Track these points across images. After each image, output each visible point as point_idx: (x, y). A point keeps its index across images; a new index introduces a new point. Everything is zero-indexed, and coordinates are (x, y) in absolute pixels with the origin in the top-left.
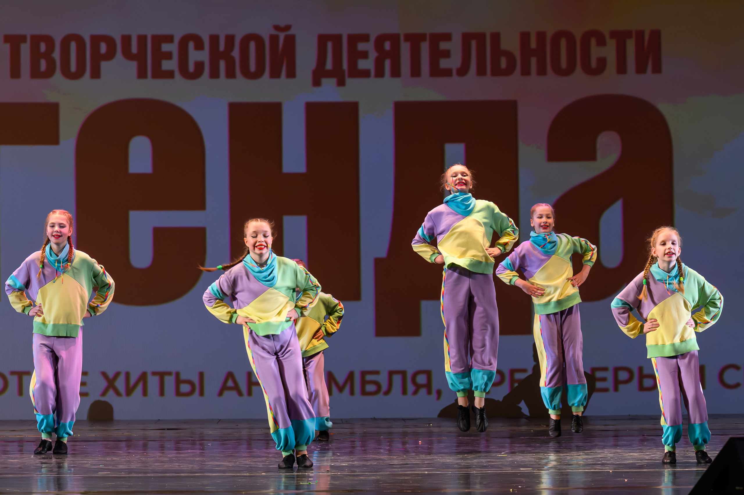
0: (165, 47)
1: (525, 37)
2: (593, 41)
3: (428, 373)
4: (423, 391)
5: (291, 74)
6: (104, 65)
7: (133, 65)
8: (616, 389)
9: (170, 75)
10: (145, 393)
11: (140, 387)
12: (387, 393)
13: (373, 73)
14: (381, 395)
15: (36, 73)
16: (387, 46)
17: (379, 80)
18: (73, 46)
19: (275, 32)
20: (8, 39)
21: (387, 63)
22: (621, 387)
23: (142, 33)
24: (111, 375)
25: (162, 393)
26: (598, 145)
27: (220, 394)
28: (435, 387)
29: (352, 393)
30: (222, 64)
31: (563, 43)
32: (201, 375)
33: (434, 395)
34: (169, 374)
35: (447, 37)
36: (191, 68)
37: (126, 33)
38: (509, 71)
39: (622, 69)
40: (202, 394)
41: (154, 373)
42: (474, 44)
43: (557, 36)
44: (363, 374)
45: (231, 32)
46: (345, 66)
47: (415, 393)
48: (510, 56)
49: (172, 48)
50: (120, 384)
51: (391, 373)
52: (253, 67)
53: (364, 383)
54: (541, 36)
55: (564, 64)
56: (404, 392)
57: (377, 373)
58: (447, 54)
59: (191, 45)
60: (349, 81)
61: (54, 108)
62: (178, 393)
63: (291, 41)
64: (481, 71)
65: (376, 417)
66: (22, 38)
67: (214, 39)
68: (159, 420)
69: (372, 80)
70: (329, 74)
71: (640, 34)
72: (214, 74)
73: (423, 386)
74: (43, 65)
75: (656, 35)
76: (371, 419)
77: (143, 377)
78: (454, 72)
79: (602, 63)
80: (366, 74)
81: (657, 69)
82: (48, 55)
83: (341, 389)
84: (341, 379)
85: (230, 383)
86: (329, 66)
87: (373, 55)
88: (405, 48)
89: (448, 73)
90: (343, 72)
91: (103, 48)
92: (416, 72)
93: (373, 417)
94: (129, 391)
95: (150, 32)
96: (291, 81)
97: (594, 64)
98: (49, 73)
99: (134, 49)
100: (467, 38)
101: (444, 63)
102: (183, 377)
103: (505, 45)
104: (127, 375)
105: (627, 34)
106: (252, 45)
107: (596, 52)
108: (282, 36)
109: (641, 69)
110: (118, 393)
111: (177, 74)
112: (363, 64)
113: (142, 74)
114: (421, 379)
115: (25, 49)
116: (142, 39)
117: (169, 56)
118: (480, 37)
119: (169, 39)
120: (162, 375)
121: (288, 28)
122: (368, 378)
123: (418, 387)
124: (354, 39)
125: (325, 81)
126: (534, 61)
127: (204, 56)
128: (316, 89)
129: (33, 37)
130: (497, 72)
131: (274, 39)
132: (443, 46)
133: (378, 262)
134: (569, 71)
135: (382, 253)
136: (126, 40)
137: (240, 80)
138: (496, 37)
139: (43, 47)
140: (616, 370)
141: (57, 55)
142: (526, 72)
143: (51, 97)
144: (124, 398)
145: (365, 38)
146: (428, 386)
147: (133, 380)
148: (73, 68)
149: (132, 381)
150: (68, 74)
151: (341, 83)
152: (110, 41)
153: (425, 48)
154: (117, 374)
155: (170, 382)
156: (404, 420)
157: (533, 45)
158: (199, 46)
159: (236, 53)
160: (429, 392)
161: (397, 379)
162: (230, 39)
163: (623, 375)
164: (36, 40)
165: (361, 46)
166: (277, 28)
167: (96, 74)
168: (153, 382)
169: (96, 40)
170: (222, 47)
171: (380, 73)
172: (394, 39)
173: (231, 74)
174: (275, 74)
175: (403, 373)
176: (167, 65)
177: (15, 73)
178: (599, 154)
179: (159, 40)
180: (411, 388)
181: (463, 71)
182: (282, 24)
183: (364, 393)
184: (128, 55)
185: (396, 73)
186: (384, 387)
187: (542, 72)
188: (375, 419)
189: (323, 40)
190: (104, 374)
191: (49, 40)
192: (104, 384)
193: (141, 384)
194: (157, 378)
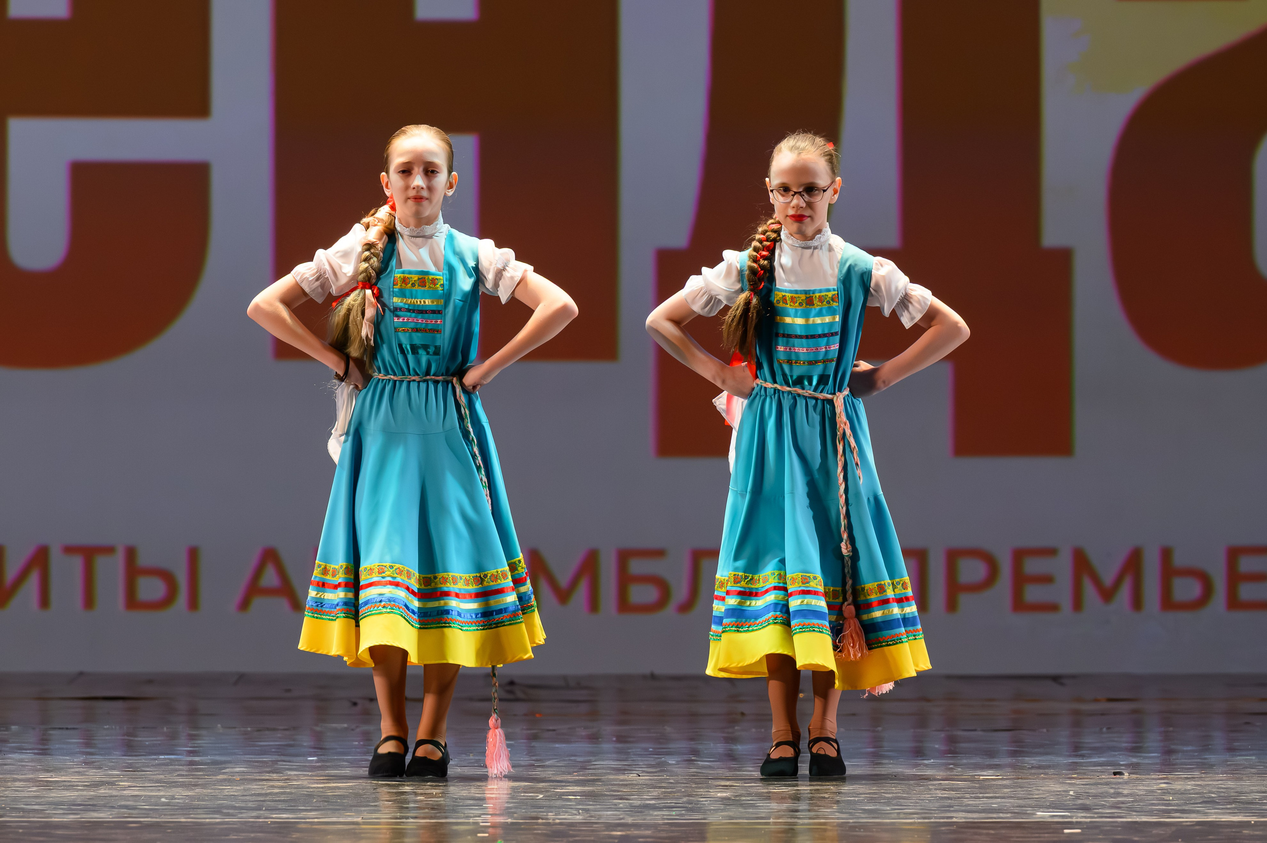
10: (44, 601)
11: (31, 585)
12: (686, 605)
14: (670, 610)
25: (89, 601)
27: (244, 605)
29: (593, 605)
32: (193, 555)
34: (109, 550)
40: (193, 603)
41: (69, 550)
44: (624, 556)
51: (697, 556)
53: (624, 580)
57: (658, 553)
62: (132, 602)
65: (658, 671)
68: (81, 674)
76: (644, 677)
77: (40, 558)
83: (563, 596)
85: (270, 578)
93: (646, 671)
94: (4, 595)
102: (144, 560)
120: (88, 554)
122: (636, 567)
135: (678, 236)
147: (12, 567)
149: (11, 570)
155: (110, 572)
168: (66, 572)
183: (624, 605)
186: (679, 592)
188: (653, 677)
193: (33, 582)
194: (77, 562)
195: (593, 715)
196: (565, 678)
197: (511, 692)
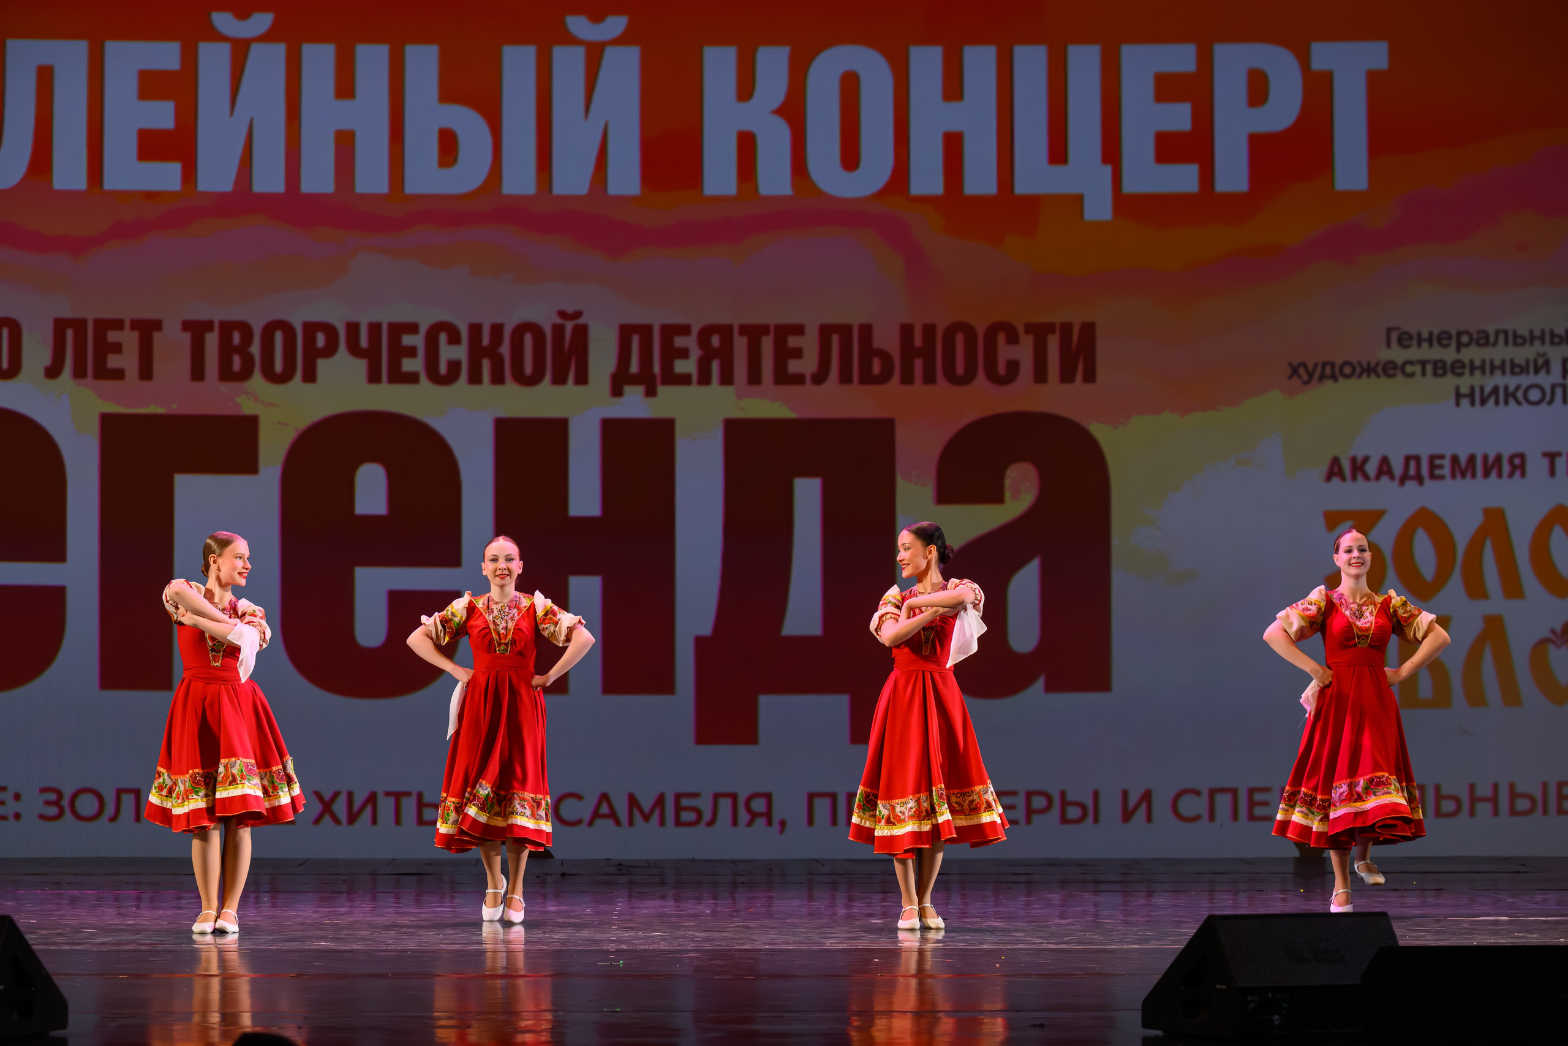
0: (407, 340)
1: (906, 331)
2: (1001, 338)
3: (768, 797)
4: (761, 822)
5: (582, 379)
6: (322, 364)
7: (361, 366)
8: (1028, 821)
9: (412, 378)
10: (374, 821)
11: (368, 812)
12: (710, 823)
13: (695, 379)
14: (702, 826)
15: (226, 374)
16: (715, 341)
17: (704, 389)
18: (279, 337)
19: (559, 321)
20: (187, 325)
21: (715, 366)
22: (1036, 818)
23: (375, 318)
24: (327, 796)
25: (398, 820)
26: (1007, 483)
28: (776, 818)
29: (662, 823)
30: (486, 364)
31: (960, 340)
33: (776, 826)
34: (408, 794)
35: (799, 330)
36: (443, 369)
37: (353, 319)
38: (884, 377)
39: (1040, 376)
41: (388, 794)
42: (835, 339)
43: (951, 331)
44: (678, 797)
45: (498, 320)
46: (657, 369)
47: (749, 824)
48: (885, 356)
49: (416, 340)
50: (340, 808)
51: (717, 796)
52: (528, 369)
53: (678, 809)
54: (929, 330)
55: (960, 369)
56: (735, 822)
57: (696, 795)
58: (798, 353)
59: (443, 337)
60: (662, 390)
61: (252, 422)
62: (420, 822)
63: (582, 332)
64: (845, 378)
65: (695, 858)
66: (208, 326)
67: (475, 330)
68: (394, 859)
69: (694, 390)
70: (634, 380)
71: (1066, 328)
72: (475, 378)
73: (760, 814)
74: (237, 363)
75: (1089, 329)
76: (689, 860)
77: (372, 798)
78: (808, 379)
79: (1013, 367)
80: (684, 380)
81: (1090, 377)
82: (243, 350)
83: (646, 818)
84: (646, 805)
86: (634, 368)
87: (695, 353)
88: (740, 344)
89: (799, 379)
90: (653, 376)
91: (321, 340)
92: (754, 378)
93: (691, 858)
94: (352, 818)
95: (386, 317)
96: (581, 389)
97: (1002, 370)
98: (245, 374)
99: (364, 342)
100: (826, 331)
101: (794, 366)
102: (427, 799)
103: (878, 343)
104: (350, 796)
105: (1050, 328)
106: (528, 339)
107: (1005, 352)
108: (569, 326)
109: (1067, 377)
110: (337, 821)
111: (423, 378)
112: (682, 366)
113: (374, 377)
114: (759, 805)
115: (212, 341)
116: (375, 329)
117: (412, 352)
118: (845, 330)
119: (413, 328)
120: (398, 796)
121: (578, 314)
122: (685, 802)
123: (753, 816)
124: (670, 331)
125: (628, 389)
126: (918, 364)
127: (460, 352)
128: (617, 400)
129: (223, 324)
130: (867, 378)
131: (558, 330)
132: (793, 342)
133: (700, 641)
134: (968, 378)
135: (706, 630)
136: (353, 329)
137: (511, 387)
138: (866, 331)
139: (236, 338)
140: (1029, 795)
141: (255, 349)
142: (907, 378)
143: (248, 407)
144: (345, 827)
145: (685, 330)
146: (768, 815)
147: (358, 802)
148: (278, 366)
149: (357, 804)
150: (271, 376)
151: (651, 392)
152: (329, 330)
153: (767, 344)
154: (336, 795)
155: (409, 806)
156: (734, 862)
157: (918, 342)
158: (454, 338)
159: (505, 350)
160: (769, 823)
161: (725, 805)
162: (497, 330)
163: (1039, 802)
164: (227, 328)
165: (679, 342)
166: (562, 314)
167: (310, 376)
168: (386, 806)
169: (311, 329)
170: (486, 340)
171: (705, 379)
172: (725, 331)
173: (498, 379)
174: (559, 379)
175: (734, 797)
176: (409, 365)
177: (198, 373)
178: (1008, 495)
179: (399, 329)
180: (743, 816)
181: (820, 377)
182: (570, 309)
183: (678, 823)
184: (355, 350)
185: (727, 379)
186: (707, 816)
187: (929, 378)
188: (693, 860)
189: (626, 332)
190: (318, 794)
191: (245, 329)
192: (318, 807)
193: (369, 808)
194: (391, 801)
195: (663, 883)
196: (648, 861)
197: (620, 870)
